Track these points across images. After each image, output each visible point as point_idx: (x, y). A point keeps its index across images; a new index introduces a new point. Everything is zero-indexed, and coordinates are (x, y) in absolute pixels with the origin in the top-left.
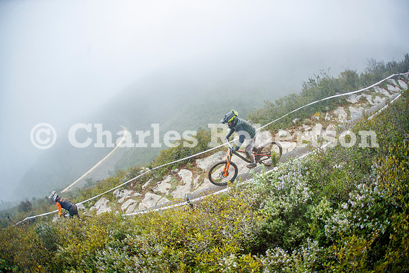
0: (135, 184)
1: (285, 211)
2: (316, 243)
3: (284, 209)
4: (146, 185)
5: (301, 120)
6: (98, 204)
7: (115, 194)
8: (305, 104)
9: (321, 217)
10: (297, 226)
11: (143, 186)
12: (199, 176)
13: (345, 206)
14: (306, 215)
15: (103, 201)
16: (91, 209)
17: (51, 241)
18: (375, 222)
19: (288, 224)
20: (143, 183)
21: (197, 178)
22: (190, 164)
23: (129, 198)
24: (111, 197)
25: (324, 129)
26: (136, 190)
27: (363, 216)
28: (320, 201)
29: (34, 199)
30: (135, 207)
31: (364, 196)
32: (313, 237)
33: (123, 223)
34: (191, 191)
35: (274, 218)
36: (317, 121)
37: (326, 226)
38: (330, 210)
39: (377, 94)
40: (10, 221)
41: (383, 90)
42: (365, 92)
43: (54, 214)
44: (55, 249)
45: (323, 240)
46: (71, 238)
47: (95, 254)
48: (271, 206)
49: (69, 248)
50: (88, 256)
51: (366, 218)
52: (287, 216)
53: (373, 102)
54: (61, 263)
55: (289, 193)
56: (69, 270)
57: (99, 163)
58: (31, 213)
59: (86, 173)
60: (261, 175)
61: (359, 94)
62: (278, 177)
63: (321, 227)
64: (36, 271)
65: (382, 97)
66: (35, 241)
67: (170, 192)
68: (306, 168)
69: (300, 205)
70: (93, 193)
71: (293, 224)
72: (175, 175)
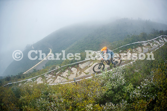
0: (53, 73)
1: (114, 88)
2: (126, 102)
4: (58, 73)
5: (123, 51)
6: (38, 80)
7: (45, 76)
8: (125, 45)
9: (129, 91)
10: (119, 94)
12: (80, 71)
13: (139, 87)
14: (123, 90)
15: (40, 78)
16: (35, 81)
17: (18, 94)
18: (150, 95)
19: (115, 93)
22: (76, 66)
23: (50, 78)
24: (43, 77)
26: (54, 75)
28: (129, 84)
29: (12, 76)
30: (53, 82)
31: (147, 84)
32: (125, 99)
33: (48, 88)
34: (76, 77)
35: (110, 90)
37: (131, 95)
38: (133, 88)
40: (2, 84)
41: (157, 41)
42: (150, 42)
43: (19, 83)
44: (19, 97)
45: (129, 101)
46: (26, 93)
47: (35, 101)
48: (109, 85)
49: (25, 97)
50: (32, 101)
51: (147, 93)
52: (115, 90)
53: (153, 46)
54: (21, 103)
55: (116, 80)
56: (25, 106)
57: (39, 63)
60: (105, 72)
61: (147, 42)
62: (112, 73)
63: (128, 95)
64: (11, 106)
65: (156, 44)
66: (11, 93)
67: (67, 77)
68: (124, 71)
69: (121, 86)
70: (36, 75)
71: (117, 93)
72: (70, 70)
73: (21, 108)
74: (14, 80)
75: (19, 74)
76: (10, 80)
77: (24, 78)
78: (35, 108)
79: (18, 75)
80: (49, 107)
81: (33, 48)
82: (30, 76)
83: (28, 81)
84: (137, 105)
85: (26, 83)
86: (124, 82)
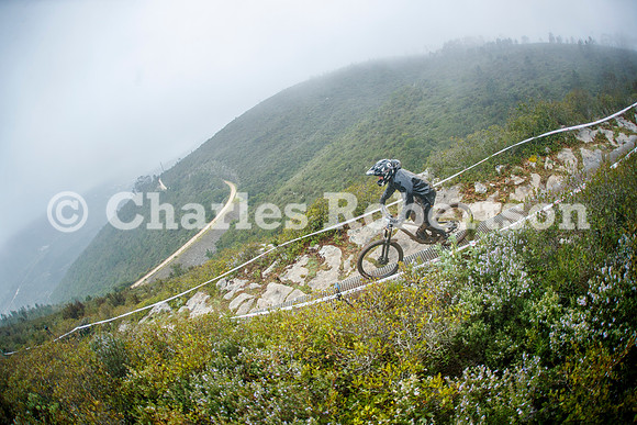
0: (250, 270)
1: (491, 309)
2: (537, 359)
3: (490, 305)
4: (268, 270)
5: (508, 168)
6: (191, 304)
7: (220, 286)
8: (514, 143)
9: (544, 318)
10: (507, 333)
11: (264, 273)
12: (352, 255)
13: (582, 301)
14: (522, 316)
15: (201, 297)
16: (180, 310)
17: (117, 363)
18: (623, 328)
19: (493, 331)
20: (263, 267)
21: (350, 259)
22: (339, 237)
23: (241, 292)
24: (212, 290)
25: (544, 182)
26: (253, 279)
27: (607, 317)
28: (543, 293)
29: (89, 298)
30: (251, 305)
31: (609, 287)
32: (531, 352)
33: (235, 331)
34: (340, 279)
35: (474, 319)
36: (533, 170)
37: (552, 334)
38: (558, 307)
39: (621, 130)
40: (49, 333)
41: (630, 123)
42: (603, 126)
43: (121, 320)
44: (123, 373)
45: (546, 356)
46: (150, 355)
47: (188, 380)
48: (469, 301)
49: (146, 371)
50: (177, 383)
51: (611, 322)
52: (493, 318)
53: (616, 142)
54: (132, 395)
55: (497, 281)
56: (145, 406)
57: (192, 240)
58: (84, 319)
59: (173, 257)
60: (451, 253)
61: (594, 127)
62: (478, 255)
63: (542, 336)
64: (90, 409)
65: (628, 135)
66: (91, 362)
67: (307, 281)
68: (521, 242)
69: (514, 299)
70: (184, 285)
71: (502, 330)
72: (314, 254)
73: (130, 413)
74: (96, 312)
75: (115, 289)
77: (138, 302)
78: (186, 410)
79: (112, 292)
80: (242, 400)
81: (163, 187)
82: (158, 290)
83: (153, 311)
84: (577, 372)
85: (144, 319)
86: (525, 284)
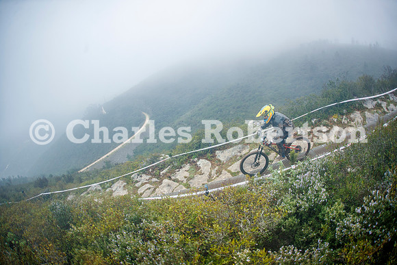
0: (153, 170)
1: (301, 210)
2: (327, 244)
3: (300, 207)
4: (164, 171)
5: (319, 121)
6: (114, 187)
7: (133, 178)
9: (334, 218)
10: (310, 226)
11: (161, 173)
12: (217, 167)
14: (320, 216)
15: (121, 183)
16: (107, 190)
17: (65, 220)
18: (382, 229)
19: (301, 223)
20: (162, 169)
21: (216, 169)
22: (210, 154)
23: (146, 183)
24: (129, 181)
26: (154, 176)
27: (373, 222)
28: (334, 203)
29: (51, 176)
30: (151, 192)
31: (376, 203)
33: (140, 208)
34: (208, 181)
35: (290, 215)
36: (335, 123)
37: (337, 228)
38: (343, 212)
39: (392, 102)
40: (24, 195)
42: (381, 99)
43: (69, 192)
44: (68, 227)
45: (333, 242)
46: (85, 218)
47: (108, 236)
48: (288, 204)
49: (82, 228)
50: (101, 237)
51: (375, 224)
52: (301, 215)
53: (388, 109)
54: (72, 241)
55: (306, 192)
56: (80, 249)
57: (119, 147)
58: (47, 189)
59: (106, 156)
60: (279, 172)
61: (375, 99)
62: (296, 175)
63: (331, 229)
66: (48, 218)
67: (188, 180)
68: (324, 169)
69: (316, 205)
70: (112, 175)
71: (307, 223)
72: (194, 164)
73: (70, 252)
74: (55, 185)
75: (68, 172)
76: (46, 186)
77: (81, 182)
79: (66, 174)
81: (104, 112)
82: (95, 176)
83: (90, 189)
84: (350, 254)
85: (85, 193)
86: (324, 195)
